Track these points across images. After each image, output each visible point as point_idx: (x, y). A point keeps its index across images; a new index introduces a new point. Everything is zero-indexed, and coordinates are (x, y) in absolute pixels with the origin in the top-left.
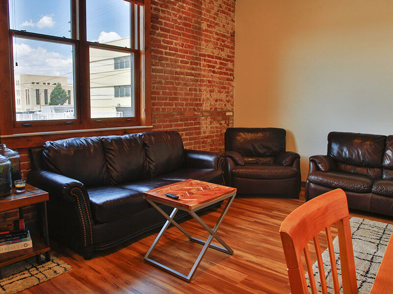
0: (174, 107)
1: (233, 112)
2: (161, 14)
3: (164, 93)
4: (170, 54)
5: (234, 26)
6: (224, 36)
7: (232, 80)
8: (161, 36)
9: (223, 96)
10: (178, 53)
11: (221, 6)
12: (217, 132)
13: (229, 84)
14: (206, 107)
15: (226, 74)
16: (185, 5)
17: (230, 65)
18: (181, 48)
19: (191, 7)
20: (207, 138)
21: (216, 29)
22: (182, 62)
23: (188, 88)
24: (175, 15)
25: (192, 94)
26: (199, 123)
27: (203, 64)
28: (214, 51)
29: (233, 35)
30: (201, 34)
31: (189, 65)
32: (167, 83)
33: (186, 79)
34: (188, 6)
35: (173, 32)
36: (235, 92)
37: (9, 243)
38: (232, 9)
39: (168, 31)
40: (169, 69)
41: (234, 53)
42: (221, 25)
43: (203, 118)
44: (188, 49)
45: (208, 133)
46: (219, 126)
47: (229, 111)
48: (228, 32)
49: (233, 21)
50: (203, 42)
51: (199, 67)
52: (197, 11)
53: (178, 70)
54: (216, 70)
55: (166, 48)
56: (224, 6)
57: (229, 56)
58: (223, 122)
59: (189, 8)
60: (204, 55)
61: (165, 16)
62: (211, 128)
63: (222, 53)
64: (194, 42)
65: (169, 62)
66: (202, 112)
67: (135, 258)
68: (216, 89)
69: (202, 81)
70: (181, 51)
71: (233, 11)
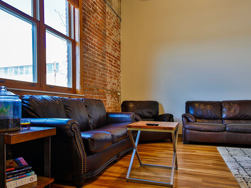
0: (94, 84)
1: (120, 93)
2: (87, 18)
3: (89, 73)
4: (92, 47)
5: (120, 38)
6: (116, 43)
7: (120, 73)
8: (88, 34)
9: (116, 81)
10: (95, 47)
11: (114, 23)
12: (114, 105)
13: (119, 75)
14: (109, 87)
15: (117, 68)
16: (98, 16)
17: (119, 62)
18: (97, 44)
19: (101, 19)
20: (109, 108)
21: (112, 37)
22: (98, 54)
23: (101, 73)
24: (94, 21)
25: (102, 77)
26: (105, 98)
27: (107, 59)
28: (112, 51)
29: (120, 44)
30: (106, 38)
31: (100, 57)
32: (91, 67)
33: (100, 66)
34: (100, 18)
35: (93, 33)
36: (121, 80)
37: (17, 179)
38: (119, 26)
39: (91, 31)
40: (91, 57)
41: (120, 55)
42: (115, 35)
43: (108, 94)
44: (100, 46)
45: (110, 105)
46: (115, 101)
47: (119, 92)
48: (118, 41)
49: (120, 34)
50: (107, 44)
51: (105, 60)
52: (104, 22)
53: (96, 59)
54: (113, 64)
55: (90, 42)
56: (116, 23)
57: (118, 57)
58: (116, 99)
59: (100, 19)
60: (107, 53)
61: (89, 20)
62: (111, 102)
63: (115, 53)
64: (103, 42)
65: (91, 53)
66: (107, 90)
67: (116, 180)
68: (113, 76)
69: (107, 69)
70: (97, 46)
71: (120, 28)
